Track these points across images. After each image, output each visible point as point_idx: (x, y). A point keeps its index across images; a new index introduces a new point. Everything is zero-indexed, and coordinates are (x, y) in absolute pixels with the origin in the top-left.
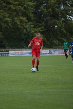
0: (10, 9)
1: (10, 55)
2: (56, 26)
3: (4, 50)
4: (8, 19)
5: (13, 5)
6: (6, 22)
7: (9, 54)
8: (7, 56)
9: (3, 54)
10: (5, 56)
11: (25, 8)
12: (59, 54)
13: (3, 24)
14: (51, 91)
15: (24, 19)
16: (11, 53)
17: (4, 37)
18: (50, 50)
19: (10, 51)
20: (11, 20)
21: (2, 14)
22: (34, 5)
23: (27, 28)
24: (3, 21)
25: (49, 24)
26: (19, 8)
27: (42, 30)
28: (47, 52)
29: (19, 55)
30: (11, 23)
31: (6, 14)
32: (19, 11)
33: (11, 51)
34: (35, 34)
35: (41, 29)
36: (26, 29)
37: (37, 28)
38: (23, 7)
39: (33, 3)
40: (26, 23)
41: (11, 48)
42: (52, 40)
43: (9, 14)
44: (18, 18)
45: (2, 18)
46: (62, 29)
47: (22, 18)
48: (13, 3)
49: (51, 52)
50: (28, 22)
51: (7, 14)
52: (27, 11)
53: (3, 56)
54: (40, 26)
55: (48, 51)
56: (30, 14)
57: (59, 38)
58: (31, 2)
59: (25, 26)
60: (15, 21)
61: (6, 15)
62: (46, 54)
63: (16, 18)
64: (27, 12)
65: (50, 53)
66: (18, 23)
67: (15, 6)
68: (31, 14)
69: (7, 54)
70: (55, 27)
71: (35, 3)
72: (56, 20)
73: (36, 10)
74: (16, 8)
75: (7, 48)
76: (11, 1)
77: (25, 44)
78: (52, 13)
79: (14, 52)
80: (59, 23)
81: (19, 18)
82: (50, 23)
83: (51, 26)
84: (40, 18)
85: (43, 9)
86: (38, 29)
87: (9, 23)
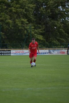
0: (11, 11)
1: (12, 54)
3: (5, 50)
4: (10, 21)
5: (14, 7)
6: (8, 24)
7: (10, 53)
8: (9, 55)
9: (5, 53)
10: (7, 55)
11: (26, 10)
13: (4, 26)
15: (25, 20)
16: (13, 52)
17: (6, 37)
18: (49, 50)
19: (11, 51)
20: (12, 22)
21: (3, 16)
22: (34, 6)
23: (28, 30)
24: (4, 22)
26: (20, 10)
27: (42, 32)
29: (20, 54)
30: (12, 25)
32: (20, 13)
34: (35, 35)
35: (41, 31)
39: (34, 5)
40: (27, 24)
41: (12, 48)
44: (20, 20)
45: (4, 20)
47: (23, 20)
50: (29, 23)
52: (28, 13)
53: (5, 55)
54: (40, 28)
55: (47, 51)
58: (31, 4)
59: (26, 27)
60: (16, 23)
61: (7, 18)
62: (46, 53)
63: (17, 20)
64: (28, 14)
65: (50, 52)
66: (19, 25)
67: (16, 8)
68: (31, 15)
69: (9, 53)
70: (54, 28)
72: (54, 21)
73: (36, 12)
74: (17, 11)
75: (9, 47)
78: (51, 13)
79: (15, 51)
80: (57, 23)
84: (40, 20)
85: (42, 10)
86: (38, 30)
87: (11, 24)
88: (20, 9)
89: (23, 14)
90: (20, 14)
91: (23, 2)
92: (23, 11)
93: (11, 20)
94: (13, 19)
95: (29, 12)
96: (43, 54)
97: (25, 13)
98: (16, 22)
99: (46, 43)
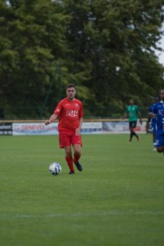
0: (13, 28)
1: (14, 133)
2: (118, 69)
4: (11, 52)
5: (21, 20)
6: (7, 59)
7: (11, 130)
8: (8, 135)
10: (3, 135)
11: (49, 28)
12: (124, 130)
14: (105, 213)
15: (47, 52)
16: (17, 127)
17: (1, 92)
18: (103, 122)
19: (14, 124)
20: (16, 55)
22: (67, 19)
23: (53, 74)
25: (102, 63)
26: (35, 28)
27: (85, 79)
28: (97, 126)
29: (34, 132)
30: (17, 62)
31: (5, 42)
32: (33, 34)
33: (16, 124)
35: (85, 76)
36: (50, 75)
37: (74, 73)
38: (45, 26)
40: (51, 60)
41: (16, 118)
42: (109, 100)
43: (11, 42)
44: (34, 51)
46: (131, 74)
47: (41, 50)
48: (22, 16)
49: (106, 126)
50: (56, 59)
51: (9, 41)
52: (53, 34)
54: (82, 69)
55: (99, 125)
56: (58, 41)
57: (125, 95)
58: (61, 14)
59: (48, 68)
60: (28, 57)
61: (6, 44)
62: (95, 130)
63: (29, 51)
64: (53, 36)
65: (105, 128)
66: (34, 61)
67: (24, 22)
68: (61, 41)
69: (8, 130)
70: (115, 69)
71: (70, 17)
72: (117, 55)
73: (73, 32)
74: (28, 29)
75: (8, 116)
76: (16, 13)
77: (47, 108)
78: (109, 40)
79: (24, 126)
80: (124, 60)
81: (36, 49)
82: (103, 61)
83: (108, 68)
84: (82, 51)
86: (77, 75)
87: (13, 60)
88: (35, 25)
89: (40, 36)
90: (34, 36)
91: (43, 8)
92: (40, 29)
93: (15, 51)
94: (17, 48)
95: (56, 33)
96: (88, 133)
97: (47, 34)
98: (25, 55)
99: (97, 104)
